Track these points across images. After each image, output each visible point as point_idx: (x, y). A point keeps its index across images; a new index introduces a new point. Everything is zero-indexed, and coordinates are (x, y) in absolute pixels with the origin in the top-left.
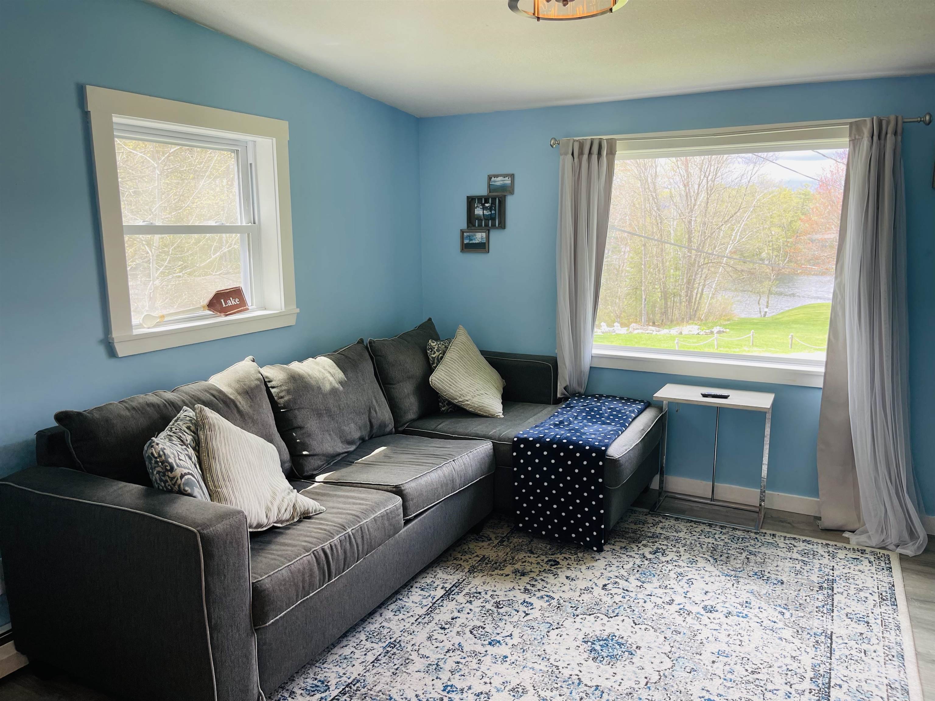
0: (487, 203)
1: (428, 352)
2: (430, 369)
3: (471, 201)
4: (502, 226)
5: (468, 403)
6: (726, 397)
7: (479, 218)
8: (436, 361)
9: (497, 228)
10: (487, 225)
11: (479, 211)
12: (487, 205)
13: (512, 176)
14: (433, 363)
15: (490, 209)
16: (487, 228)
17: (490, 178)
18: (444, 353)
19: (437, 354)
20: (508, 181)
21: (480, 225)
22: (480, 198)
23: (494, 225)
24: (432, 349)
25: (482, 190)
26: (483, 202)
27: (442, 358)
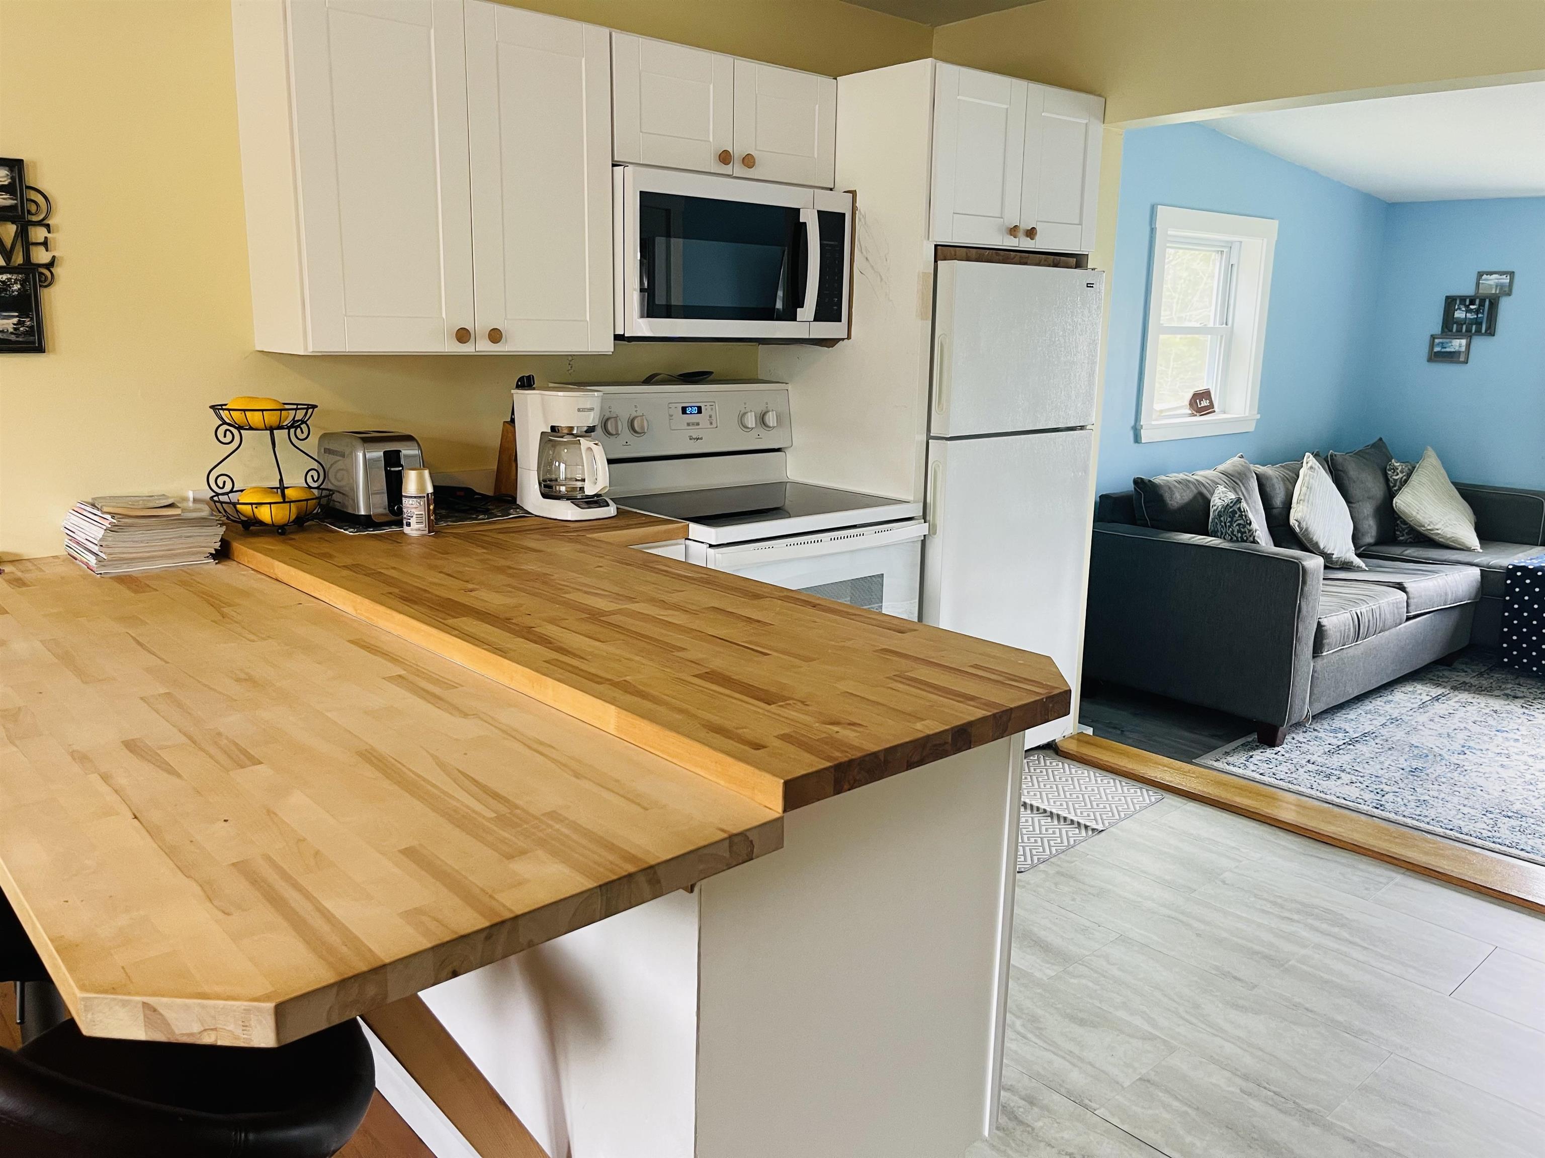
0: (1474, 305)
1: (1389, 473)
2: (1390, 494)
3: (1451, 302)
4: (1491, 332)
5: (1439, 532)
7: (1460, 323)
8: (1398, 484)
9: (1483, 335)
10: (1469, 330)
11: (1460, 314)
12: (1472, 307)
13: (1512, 274)
14: (1395, 486)
15: (1477, 312)
16: (1469, 334)
17: (1480, 275)
18: (1409, 475)
19: (1400, 475)
20: (1506, 280)
21: (1459, 330)
22: (1463, 299)
23: (1478, 332)
24: (1395, 469)
25: (1468, 290)
26: (1467, 303)
27: (1406, 481)
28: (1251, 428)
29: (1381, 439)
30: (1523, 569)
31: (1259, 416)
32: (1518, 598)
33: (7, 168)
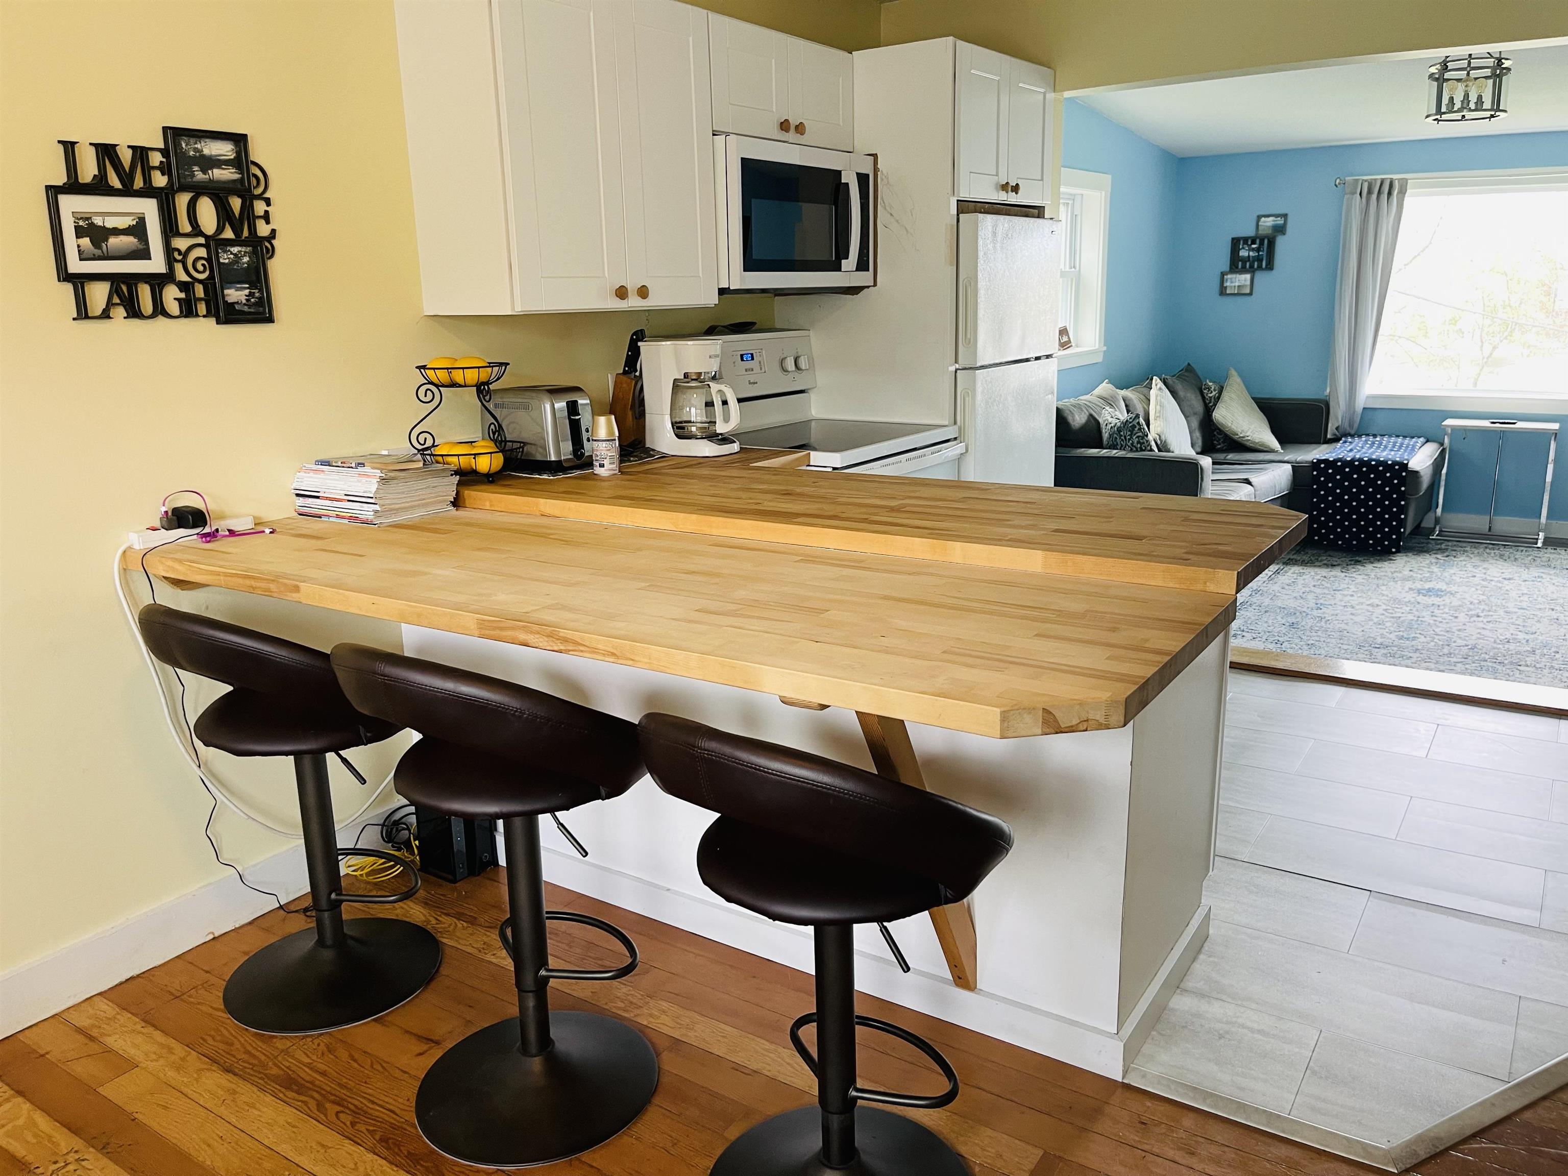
0: (1255, 244)
1: (1205, 391)
2: (1208, 411)
3: (1236, 243)
4: (1270, 267)
5: (1249, 438)
6: (1514, 423)
7: (1245, 260)
8: (1213, 400)
9: (1263, 269)
10: (1252, 266)
11: (1243, 253)
12: (1254, 246)
13: (1285, 216)
14: (1210, 402)
15: (1258, 250)
16: (1252, 270)
17: (1259, 217)
18: (1220, 392)
19: (1214, 393)
20: (1280, 221)
21: (1244, 267)
22: (1245, 240)
23: (1260, 267)
24: (1209, 388)
25: (1250, 232)
26: (1249, 243)
27: (1219, 398)
28: (1100, 359)
29: (1189, 364)
30: (1326, 461)
31: (1105, 348)
32: (1322, 486)
33: (232, 142)
